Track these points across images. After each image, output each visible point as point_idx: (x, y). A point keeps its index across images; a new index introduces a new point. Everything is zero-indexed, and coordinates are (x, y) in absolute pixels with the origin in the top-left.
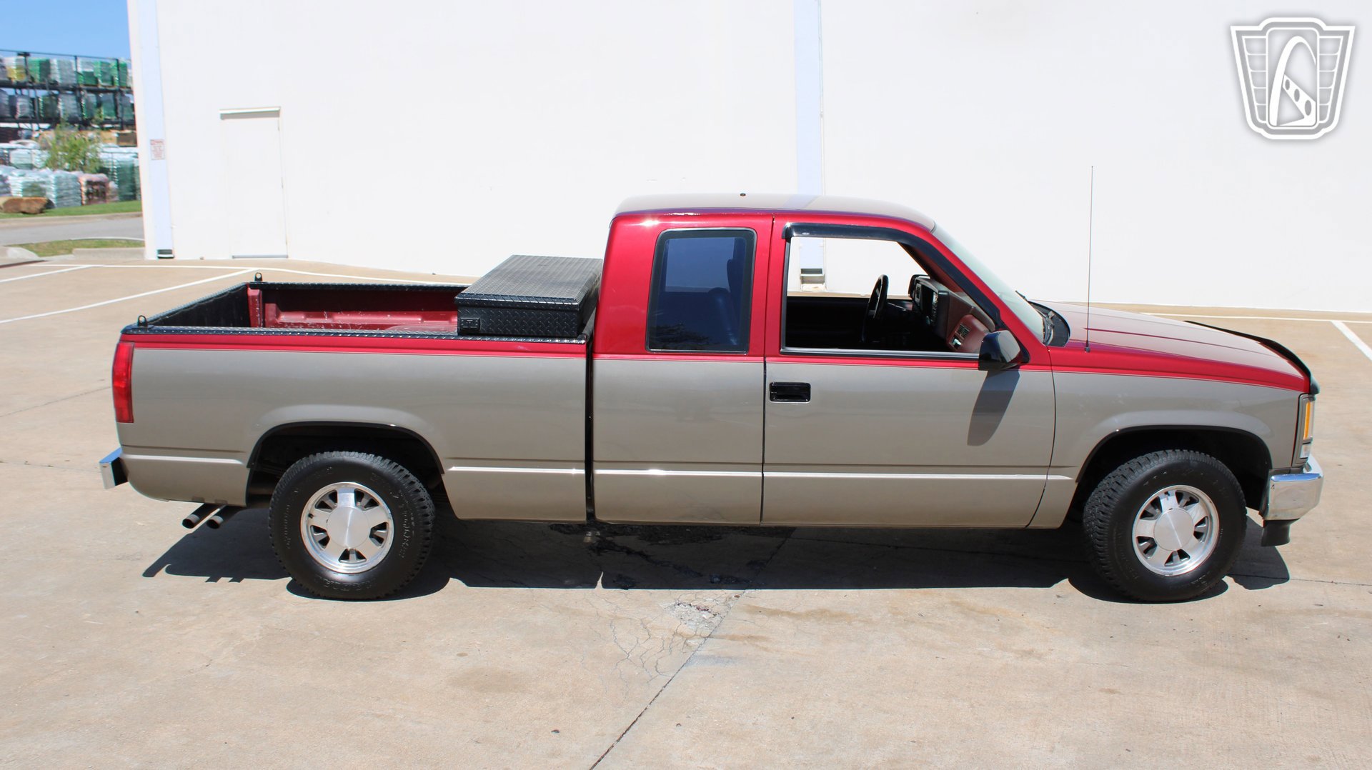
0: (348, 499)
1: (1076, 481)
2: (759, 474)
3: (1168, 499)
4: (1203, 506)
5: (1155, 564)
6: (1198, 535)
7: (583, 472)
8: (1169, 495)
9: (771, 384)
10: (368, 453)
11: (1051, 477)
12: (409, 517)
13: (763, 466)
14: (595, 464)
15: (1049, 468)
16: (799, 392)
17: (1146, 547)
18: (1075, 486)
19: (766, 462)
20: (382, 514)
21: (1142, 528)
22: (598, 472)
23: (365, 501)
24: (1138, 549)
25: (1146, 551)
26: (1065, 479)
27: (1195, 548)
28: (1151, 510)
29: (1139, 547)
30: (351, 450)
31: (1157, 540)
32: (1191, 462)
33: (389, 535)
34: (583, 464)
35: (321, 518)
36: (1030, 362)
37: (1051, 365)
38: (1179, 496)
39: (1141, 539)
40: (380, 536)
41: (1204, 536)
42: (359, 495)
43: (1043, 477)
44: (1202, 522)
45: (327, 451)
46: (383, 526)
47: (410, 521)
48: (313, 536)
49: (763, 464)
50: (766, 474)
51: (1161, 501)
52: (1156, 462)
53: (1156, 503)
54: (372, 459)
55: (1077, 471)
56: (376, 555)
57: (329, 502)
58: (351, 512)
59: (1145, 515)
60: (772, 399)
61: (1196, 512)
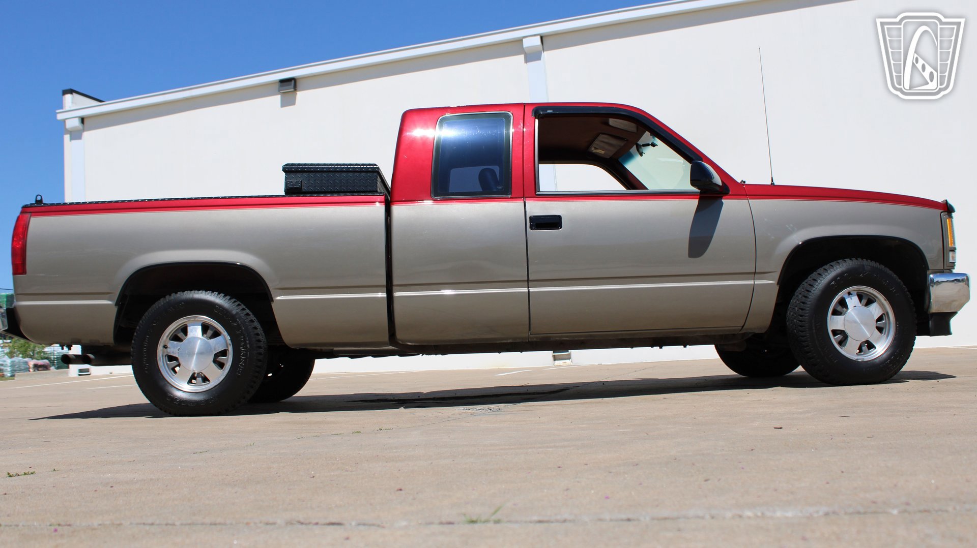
0: (196, 331)
1: (778, 284)
2: (526, 290)
3: (851, 299)
4: (880, 305)
5: (850, 351)
6: (880, 329)
7: (385, 295)
8: (852, 294)
9: (530, 218)
10: (213, 292)
11: (757, 282)
12: (245, 342)
13: (528, 282)
14: (394, 288)
15: (754, 274)
16: (553, 222)
17: (839, 340)
18: (777, 288)
19: (530, 279)
20: (223, 341)
21: (835, 323)
22: (397, 294)
23: (210, 332)
24: (834, 340)
25: (842, 343)
26: (770, 282)
27: (878, 340)
28: (839, 308)
29: (835, 339)
30: (199, 290)
31: (848, 332)
32: (865, 266)
33: (229, 361)
34: (385, 289)
35: (174, 348)
36: (730, 193)
37: (747, 195)
38: (860, 297)
39: (835, 332)
40: (222, 361)
41: (884, 330)
42: (205, 328)
43: (751, 282)
44: (880, 319)
45: (180, 291)
46: (224, 353)
47: (245, 344)
48: (167, 364)
49: (528, 281)
50: (531, 290)
51: (846, 300)
52: (838, 267)
53: (843, 303)
54: (216, 295)
55: (777, 275)
56: (217, 376)
57: (181, 335)
58: (199, 342)
59: (836, 313)
60: (532, 229)
61: (875, 310)
